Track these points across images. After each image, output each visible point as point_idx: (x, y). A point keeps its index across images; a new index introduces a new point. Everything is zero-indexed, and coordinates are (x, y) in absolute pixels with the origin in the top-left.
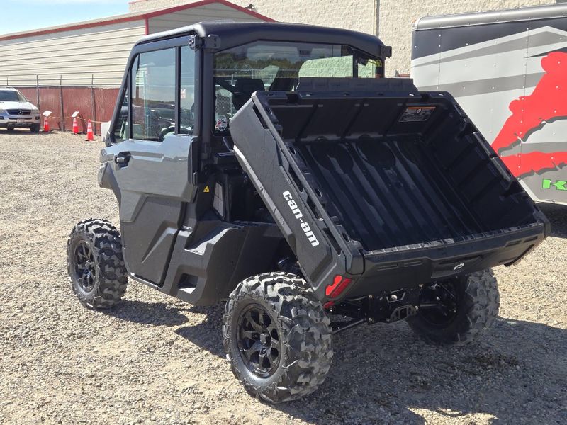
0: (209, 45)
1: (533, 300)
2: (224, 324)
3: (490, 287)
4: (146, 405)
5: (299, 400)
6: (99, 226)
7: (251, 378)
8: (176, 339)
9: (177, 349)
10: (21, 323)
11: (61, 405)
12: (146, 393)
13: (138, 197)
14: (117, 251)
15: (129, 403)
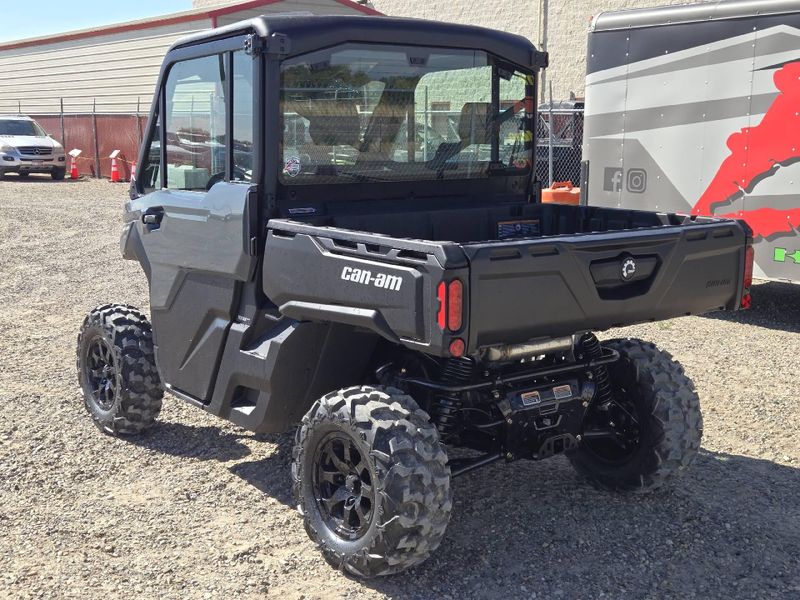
0: (272, 49)
1: (755, 426)
2: (294, 460)
3: (689, 407)
4: (177, 580)
5: (403, 573)
6: (121, 316)
7: (331, 541)
8: (230, 480)
9: (230, 495)
10: (7, 455)
11: (51, 578)
12: (179, 561)
13: (176, 272)
14: (146, 351)
15: (152, 576)
